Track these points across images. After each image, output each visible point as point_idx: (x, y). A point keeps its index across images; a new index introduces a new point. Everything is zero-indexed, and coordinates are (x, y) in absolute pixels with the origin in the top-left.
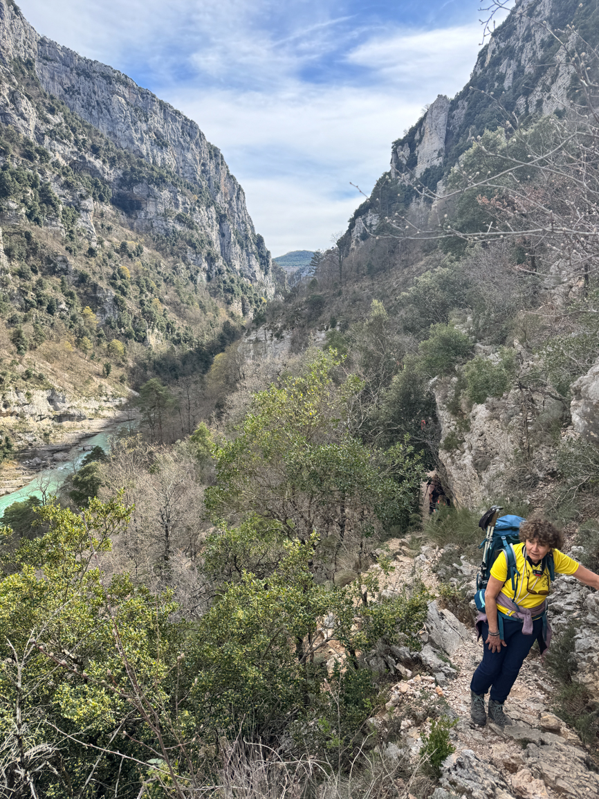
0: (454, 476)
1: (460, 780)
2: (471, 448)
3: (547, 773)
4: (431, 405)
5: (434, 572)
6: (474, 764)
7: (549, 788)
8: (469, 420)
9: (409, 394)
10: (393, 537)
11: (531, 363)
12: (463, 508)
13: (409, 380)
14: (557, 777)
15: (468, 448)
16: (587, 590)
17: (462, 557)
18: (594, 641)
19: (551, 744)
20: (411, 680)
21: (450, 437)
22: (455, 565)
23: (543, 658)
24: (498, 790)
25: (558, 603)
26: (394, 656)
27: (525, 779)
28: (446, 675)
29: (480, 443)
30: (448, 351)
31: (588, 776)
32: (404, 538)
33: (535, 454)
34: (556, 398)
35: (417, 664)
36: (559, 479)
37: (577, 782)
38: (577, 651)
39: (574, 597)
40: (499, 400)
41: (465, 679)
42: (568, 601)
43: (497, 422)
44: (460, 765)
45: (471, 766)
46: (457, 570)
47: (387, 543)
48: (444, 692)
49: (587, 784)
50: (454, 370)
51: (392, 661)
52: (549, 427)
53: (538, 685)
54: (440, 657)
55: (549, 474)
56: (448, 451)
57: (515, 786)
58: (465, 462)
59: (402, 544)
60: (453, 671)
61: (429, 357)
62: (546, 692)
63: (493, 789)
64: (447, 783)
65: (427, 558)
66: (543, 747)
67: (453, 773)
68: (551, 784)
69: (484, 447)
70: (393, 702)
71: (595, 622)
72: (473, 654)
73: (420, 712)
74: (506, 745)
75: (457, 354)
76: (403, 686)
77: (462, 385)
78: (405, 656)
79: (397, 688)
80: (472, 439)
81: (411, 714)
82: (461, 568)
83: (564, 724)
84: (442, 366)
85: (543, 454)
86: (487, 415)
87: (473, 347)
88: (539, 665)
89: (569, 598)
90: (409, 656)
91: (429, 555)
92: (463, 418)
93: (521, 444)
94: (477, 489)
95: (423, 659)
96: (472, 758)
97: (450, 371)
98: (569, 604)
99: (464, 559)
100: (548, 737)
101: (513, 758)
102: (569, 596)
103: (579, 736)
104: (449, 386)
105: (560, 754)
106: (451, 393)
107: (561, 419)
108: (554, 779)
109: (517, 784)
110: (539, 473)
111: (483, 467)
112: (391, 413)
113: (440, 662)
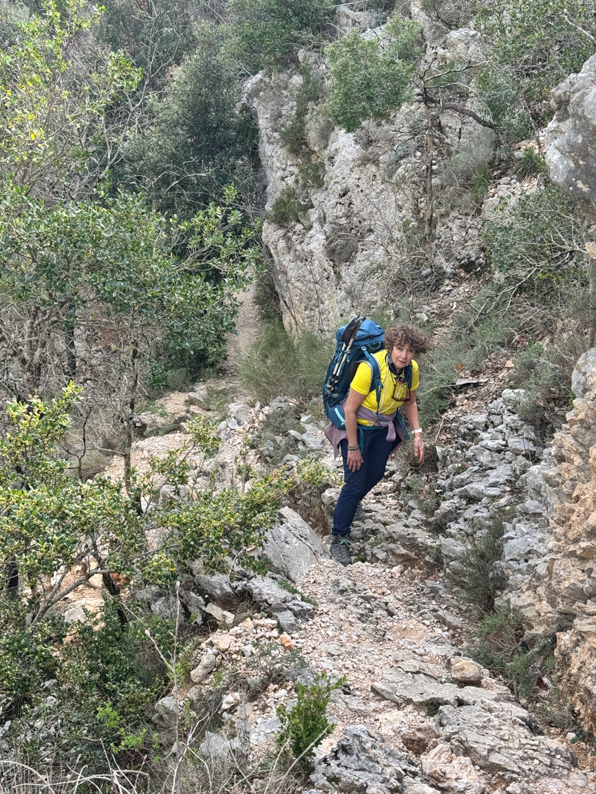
0: (290, 273)
1: (345, 772)
2: (323, 220)
3: (475, 746)
4: (249, 130)
5: (252, 447)
6: (368, 745)
7: (477, 768)
8: (322, 165)
9: (206, 108)
10: (173, 390)
11: (441, 51)
12: (304, 332)
13: (207, 77)
14: (491, 750)
15: (319, 219)
16: (524, 461)
17: (304, 419)
18: (536, 540)
19: (474, 703)
20: (236, 628)
21: (285, 198)
22: (292, 432)
23: (448, 576)
24: (408, 779)
25: (474, 485)
26: (201, 592)
27: (443, 759)
28: (295, 614)
29: (341, 210)
30: (285, 17)
31: (537, 743)
32: (193, 390)
33: (440, 229)
34: (485, 124)
35: (243, 601)
36: (478, 275)
37: (520, 753)
38: (507, 558)
39: (501, 473)
40: (379, 125)
41: (325, 618)
42: (492, 480)
43: (374, 169)
44: (345, 749)
45: (364, 750)
46: (297, 441)
47: (161, 401)
48: (293, 642)
49: (535, 754)
50: (295, 60)
51: (198, 601)
52: (468, 179)
53: (437, 617)
54: (284, 586)
55: (461, 267)
56: (281, 227)
57: (428, 771)
58: (311, 247)
59: (191, 402)
60: (308, 606)
61: (247, 29)
62: (451, 627)
63: (399, 780)
64: (324, 781)
65: (239, 423)
66: (461, 708)
67: (333, 763)
68: (481, 762)
69: (348, 217)
70: (205, 667)
71: (539, 511)
72: (333, 577)
73: (255, 678)
74: (401, 713)
75: (304, 25)
76: (222, 639)
77: (312, 93)
78: (222, 589)
79: (211, 644)
80: (326, 202)
81: (238, 682)
82: (304, 437)
83: (486, 671)
84: (272, 51)
85: (455, 230)
86: (356, 156)
87: (334, 12)
88: (441, 586)
89: (493, 476)
90: (229, 590)
91: (243, 418)
92: (309, 160)
93: (417, 211)
94: (331, 297)
95: (256, 591)
96: (365, 737)
97: (288, 61)
98: (494, 485)
99: (308, 422)
100: (468, 693)
101: (419, 730)
102: (492, 473)
103: (511, 688)
104: (285, 93)
105: (491, 716)
106: (290, 108)
107: (491, 164)
108: (485, 753)
109: (431, 767)
110: (445, 265)
111: (344, 256)
112: (170, 147)
113: (284, 594)
